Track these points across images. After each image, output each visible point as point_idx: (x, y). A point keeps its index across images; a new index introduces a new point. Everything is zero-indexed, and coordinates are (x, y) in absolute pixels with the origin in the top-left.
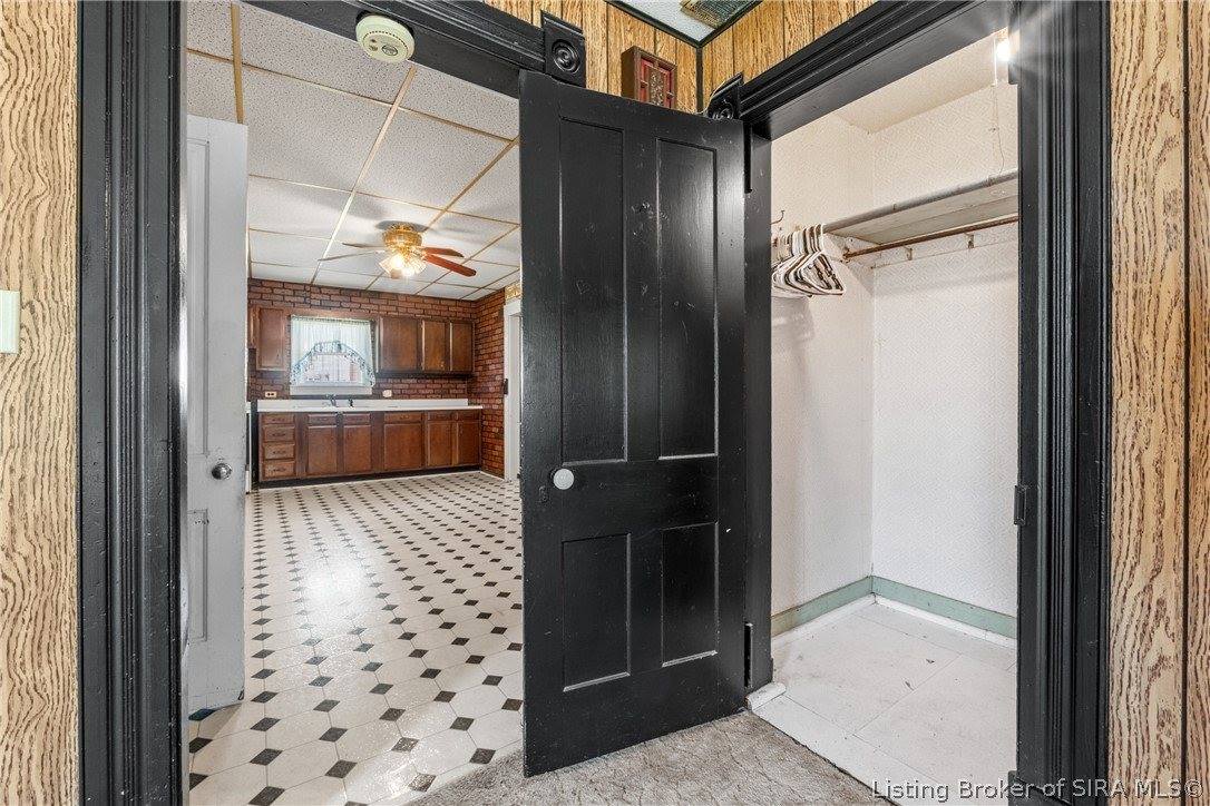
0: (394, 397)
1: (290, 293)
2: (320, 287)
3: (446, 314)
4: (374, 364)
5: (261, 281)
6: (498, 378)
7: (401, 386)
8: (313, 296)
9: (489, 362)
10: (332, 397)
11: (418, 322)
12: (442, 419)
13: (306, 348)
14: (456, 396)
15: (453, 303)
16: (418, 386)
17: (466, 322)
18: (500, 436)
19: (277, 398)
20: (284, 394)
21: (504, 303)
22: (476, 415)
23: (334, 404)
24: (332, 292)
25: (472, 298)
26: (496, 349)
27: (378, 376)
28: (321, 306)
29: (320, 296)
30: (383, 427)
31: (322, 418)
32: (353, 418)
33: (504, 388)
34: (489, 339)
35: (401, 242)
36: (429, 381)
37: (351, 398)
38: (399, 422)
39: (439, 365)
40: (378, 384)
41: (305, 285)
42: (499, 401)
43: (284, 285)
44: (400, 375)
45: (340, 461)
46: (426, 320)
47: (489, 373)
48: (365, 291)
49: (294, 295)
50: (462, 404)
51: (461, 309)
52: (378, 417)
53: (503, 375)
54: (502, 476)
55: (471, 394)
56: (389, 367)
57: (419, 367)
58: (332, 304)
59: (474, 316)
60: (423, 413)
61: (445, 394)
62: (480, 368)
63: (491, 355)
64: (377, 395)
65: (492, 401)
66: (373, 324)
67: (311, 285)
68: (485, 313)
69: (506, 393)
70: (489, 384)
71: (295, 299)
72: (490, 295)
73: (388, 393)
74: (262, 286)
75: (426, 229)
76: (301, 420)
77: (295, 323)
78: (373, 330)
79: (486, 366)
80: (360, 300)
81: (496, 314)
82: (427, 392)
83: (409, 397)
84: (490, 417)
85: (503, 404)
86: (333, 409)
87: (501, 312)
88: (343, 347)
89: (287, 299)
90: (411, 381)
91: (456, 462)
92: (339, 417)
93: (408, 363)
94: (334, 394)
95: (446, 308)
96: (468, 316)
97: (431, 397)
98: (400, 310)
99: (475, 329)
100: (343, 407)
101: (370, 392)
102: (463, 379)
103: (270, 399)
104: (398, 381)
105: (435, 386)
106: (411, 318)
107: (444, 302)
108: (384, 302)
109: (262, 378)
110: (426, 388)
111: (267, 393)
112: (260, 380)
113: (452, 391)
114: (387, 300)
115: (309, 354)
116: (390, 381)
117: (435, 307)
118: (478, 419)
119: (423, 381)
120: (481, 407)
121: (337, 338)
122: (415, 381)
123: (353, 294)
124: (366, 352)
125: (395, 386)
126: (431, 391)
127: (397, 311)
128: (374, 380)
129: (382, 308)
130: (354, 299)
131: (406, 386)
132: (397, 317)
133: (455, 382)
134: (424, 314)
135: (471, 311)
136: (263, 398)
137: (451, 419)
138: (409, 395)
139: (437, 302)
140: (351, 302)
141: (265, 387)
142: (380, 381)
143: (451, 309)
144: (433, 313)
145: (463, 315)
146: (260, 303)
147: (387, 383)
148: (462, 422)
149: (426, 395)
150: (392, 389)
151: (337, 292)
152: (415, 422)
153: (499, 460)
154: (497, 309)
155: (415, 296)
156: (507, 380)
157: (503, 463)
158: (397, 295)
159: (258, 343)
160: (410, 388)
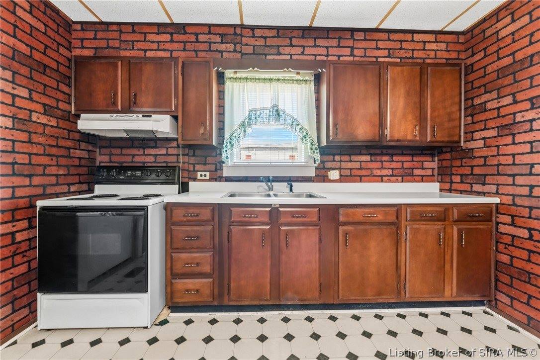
0: (342, 179)
1: (218, 39)
2: (252, 28)
3: (421, 54)
4: (319, 135)
7: (349, 165)
8: (244, 40)
10: (267, 180)
14: (422, 179)
15: (431, 37)
16: (371, 165)
19: (211, 180)
20: (216, 176)
22: (489, 215)
24: (267, 33)
27: (323, 151)
29: (252, 41)
30: (336, 229)
31: (250, 215)
32: (293, 214)
36: (385, 158)
37: (290, 181)
39: (410, 132)
40: (322, 162)
41: (234, 26)
43: (209, 27)
44: (350, 149)
45: (274, 284)
46: (392, 65)
48: (309, 28)
49: (222, 42)
51: (443, 46)
52: (329, 212)
56: (341, 134)
57: (382, 135)
59: (463, 56)
61: (407, 176)
64: (321, 176)
66: (318, 79)
67: (241, 26)
71: (222, 47)
73: (334, 175)
74: (185, 33)
78: (318, 92)
80: (302, 42)
82: (385, 172)
83: (361, 180)
88: (281, 113)
89: (214, 47)
91: (450, 294)
92: (274, 214)
94: (271, 174)
95: (421, 46)
96: (454, 55)
97: (389, 181)
98: (356, 52)
99: (466, 75)
100: (281, 196)
101: (312, 173)
102: (433, 155)
103: (203, 180)
104: (346, 158)
105: (394, 165)
106: (371, 63)
107: (417, 37)
108: (334, 42)
109: (194, 155)
110: (382, 168)
111: (199, 173)
112: (193, 158)
113: (416, 172)
114: (340, 38)
115: (243, 125)
116: (337, 158)
117: (406, 45)
118: (491, 220)
119: (379, 158)
120: (496, 200)
121: (273, 103)
122: (368, 158)
123: (295, 33)
124: (309, 117)
125: (344, 165)
126: (389, 172)
127: (352, 55)
128: (317, 156)
129: (332, 51)
130: (295, 42)
131: (357, 165)
132: (350, 63)
133: (422, 159)
134: (389, 56)
135: (459, 47)
136: (195, 179)
137: (444, 220)
138: (361, 177)
139: (408, 37)
140: (291, 45)
141: (197, 167)
142: (326, 158)
143: (428, 46)
144: (402, 54)
145: (446, 55)
146: (183, 54)
147: (334, 161)
148: (464, 226)
149: (382, 176)
150: (340, 169)
151: (274, 33)
152: (387, 223)
155: (376, 30)
158: (353, 31)
159: (180, 107)
160: (361, 168)
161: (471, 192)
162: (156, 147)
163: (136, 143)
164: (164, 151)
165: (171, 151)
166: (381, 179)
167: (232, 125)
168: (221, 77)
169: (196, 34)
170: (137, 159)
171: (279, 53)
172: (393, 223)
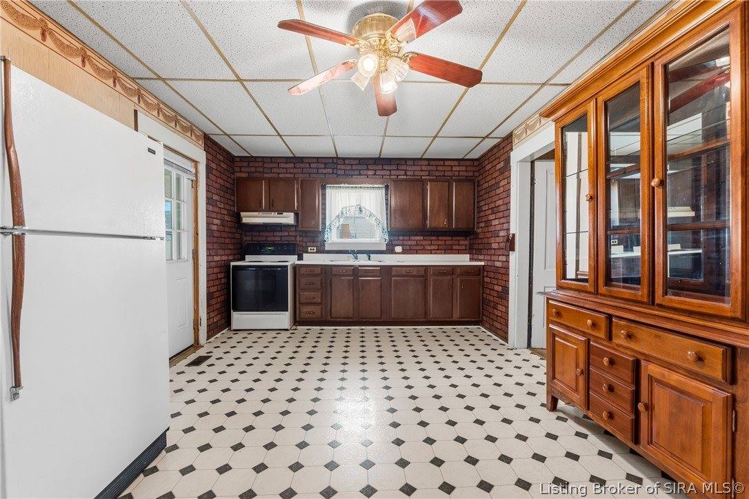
0: (404, 252)
1: (323, 166)
2: (344, 159)
3: (450, 174)
4: (387, 224)
5: (302, 158)
6: (502, 233)
7: (409, 243)
8: (339, 167)
9: (491, 217)
10: (353, 252)
11: (423, 183)
12: (444, 274)
13: (338, 212)
14: (459, 252)
15: (457, 163)
16: (424, 243)
17: (470, 180)
18: (504, 295)
19: (317, 252)
20: (321, 251)
21: (512, 149)
22: (478, 272)
23: (356, 258)
24: (353, 162)
25: (476, 155)
26: (500, 202)
27: (391, 234)
28: (346, 176)
29: (343, 167)
30: (391, 279)
31: (342, 271)
32: (366, 271)
33: (510, 243)
34: (493, 193)
35: (372, 36)
36: (434, 238)
37: (369, 253)
38: (406, 276)
39: (442, 222)
40: (390, 241)
41: (333, 158)
42: (504, 258)
43: (318, 160)
44: (409, 233)
45: (356, 308)
46: (431, 180)
47: (492, 229)
48: (379, 159)
49: (325, 168)
50: (463, 260)
51: (464, 168)
52: (387, 270)
53: (508, 229)
54: (506, 339)
55: (472, 250)
56: (399, 224)
57: (425, 224)
58: (352, 173)
59: (476, 174)
60: (426, 267)
61: (448, 250)
62: (482, 225)
63: (495, 210)
64: (390, 250)
65: (494, 257)
66: (387, 187)
67: (337, 158)
68: (488, 167)
69: (512, 248)
70: (492, 240)
71: (325, 171)
72: (495, 147)
73: (398, 249)
74: (303, 162)
76: (327, 271)
77: (328, 191)
78: (386, 194)
79: (488, 223)
80: (375, 167)
81: (502, 164)
82: (433, 247)
83: (417, 252)
84: (492, 275)
85: (508, 261)
86: (356, 263)
87: (508, 161)
88: (363, 209)
89: (320, 171)
90: (419, 238)
91: (456, 316)
92: (355, 271)
93: (414, 222)
94: (356, 249)
95: (449, 168)
96: (471, 174)
97: (436, 253)
98: (408, 173)
99: (478, 187)
100: (362, 261)
101: (384, 248)
102: (465, 236)
103: (311, 253)
104: (407, 238)
105: (439, 243)
106: (418, 180)
107: (446, 163)
108: (394, 167)
109: (306, 236)
110: (431, 245)
111: (309, 248)
112: (305, 238)
113: (454, 247)
114: (398, 165)
115: (338, 217)
116: (401, 238)
117: (439, 168)
118: (479, 275)
119: (429, 238)
120: (483, 263)
121: (358, 203)
122: (422, 238)
123: (370, 162)
124: (381, 213)
125: (405, 243)
126: (436, 247)
127: (406, 174)
128: (387, 237)
129: (393, 172)
130: (370, 167)
131: (414, 243)
132: (405, 180)
133: (458, 238)
134: (429, 175)
135: (473, 169)
136: (307, 252)
137: (453, 274)
138: (417, 251)
139: (441, 163)
140: (368, 169)
141: (308, 244)
142: (392, 238)
143: (454, 169)
144: (437, 174)
145: (466, 174)
146: (301, 175)
147: (398, 240)
148: (464, 278)
149: (431, 250)
150: (402, 245)
151: (357, 162)
152: (421, 276)
153: (502, 321)
154: (502, 158)
155: (421, 159)
156: (514, 235)
157: (507, 325)
158: (406, 160)
159: (300, 208)
160: (417, 245)
161: (476, 260)
162: (281, 231)
163: (268, 229)
164: (286, 234)
165: (291, 234)
166: (431, 252)
167: (331, 217)
168: (324, 188)
169: (309, 164)
170: (269, 239)
171: (360, 174)
172: (423, 276)
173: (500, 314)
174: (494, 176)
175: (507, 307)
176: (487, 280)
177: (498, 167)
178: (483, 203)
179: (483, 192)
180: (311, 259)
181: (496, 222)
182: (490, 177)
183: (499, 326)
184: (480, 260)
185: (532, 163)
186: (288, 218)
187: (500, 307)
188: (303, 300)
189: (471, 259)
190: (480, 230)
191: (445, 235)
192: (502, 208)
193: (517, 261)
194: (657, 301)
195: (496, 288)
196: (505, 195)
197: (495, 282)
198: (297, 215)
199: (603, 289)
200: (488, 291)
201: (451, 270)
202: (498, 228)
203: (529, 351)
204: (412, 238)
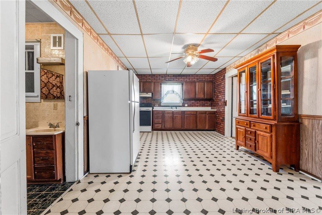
0: (188, 106)
1: (161, 77)
2: (168, 75)
3: (204, 79)
4: (182, 97)
5: (154, 75)
6: (222, 100)
7: (190, 103)
8: (167, 77)
9: (219, 95)
10: (171, 106)
11: (195, 82)
12: (203, 114)
13: (165, 93)
14: (207, 106)
15: (207, 76)
16: (195, 103)
17: (211, 82)
18: (223, 120)
19: (158, 106)
20: (160, 106)
21: (225, 73)
22: (214, 113)
23: (172, 108)
24: (171, 76)
25: (213, 73)
26: (222, 90)
27: (184, 100)
28: (169, 80)
30: (185, 115)
31: (168, 112)
32: (176, 113)
33: (225, 103)
34: (219, 87)
35: (190, 52)
36: (198, 101)
37: (176, 107)
38: (190, 114)
39: (202, 96)
41: (165, 75)
42: (223, 108)
43: (160, 75)
44: (190, 100)
45: (173, 125)
46: (198, 82)
47: (219, 98)
48: (180, 75)
50: (209, 109)
51: (209, 78)
52: (183, 112)
53: (224, 99)
54: (224, 135)
55: (211, 105)
56: (187, 97)
57: (196, 97)
58: (171, 79)
60: (196, 112)
61: (203, 106)
62: (216, 97)
63: (220, 92)
64: (183, 106)
65: (220, 108)
66: (182, 84)
67: (166, 74)
68: (218, 78)
69: (226, 105)
70: (219, 102)
71: (162, 79)
72: (220, 71)
73: (186, 105)
75: (199, 45)
76: (163, 112)
77: (162, 85)
78: (182, 86)
79: (218, 96)
80: (179, 77)
81: (222, 77)
82: (198, 105)
83: (192, 106)
84: (219, 114)
85: (224, 109)
86: (172, 110)
87: (224, 76)
88: (174, 92)
89: (160, 79)
90: (193, 101)
91: (207, 128)
92: (173, 113)
93: (192, 96)
94: (172, 105)
96: (211, 79)
97: (199, 107)
98: (190, 79)
99: (214, 84)
100: (174, 109)
101: (181, 105)
102: (209, 101)
104: (189, 101)
105: (200, 103)
106: (193, 82)
107: (203, 76)
108: (185, 77)
109: (155, 101)
110: (198, 104)
111: (156, 105)
114: (187, 77)
116: (187, 101)
117: (201, 78)
118: (215, 114)
119: (197, 101)
120: (216, 110)
121: (172, 90)
123: (177, 76)
124: (180, 93)
127: (189, 80)
128: (182, 101)
129: (185, 79)
131: (192, 103)
132: (189, 82)
133: (207, 101)
134: (197, 80)
135: (213, 78)
137: (205, 114)
139: (201, 76)
140: (176, 78)
141: (155, 103)
142: (184, 101)
143: (206, 78)
145: (210, 80)
146: (154, 80)
147: (186, 102)
148: (209, 115)
150: (187, 104)
151: (173, 76)
152: (194, 114)
153: (223, 129)
154: (222, 75)
155: (195, 75)
156: (226, 101)
157: (224, 130)
158: (189, 75)
159: (154, 92)
160: (193, 104)
161: (213, 109)
164: (148, 100)
165: (150, 100)
166: (197, 106)
169: (157, 76)
171: (174, 80)
172: (195, 114)
173: (222, 127)
174: (220, 81)
175: (224, 124)
176: (217, 116)
177: (221, 78)
178: (216, 90)
179: (216, 86)
180: (156, 108)
181: (220, 96)
182: (218, 81)
183: (221, 130)
184: (215, 109)
185: (232, 78)
186: (149, 95)
187: (222, 124)
188: (156, 122)
189: (211, 109)
190: (215, 99)
191: (202, 100)
192: (222, 92)
193: (227, 109)
194: (260, 117)
195: (221, 118)
196: (223, 87)
197: (220, 116)
198: (152, 94)
199: (249, 115)
200: (218, 119)
201: (205, 112)
202: (221, 98)
203: (231, 138)
204: (192, 101)
